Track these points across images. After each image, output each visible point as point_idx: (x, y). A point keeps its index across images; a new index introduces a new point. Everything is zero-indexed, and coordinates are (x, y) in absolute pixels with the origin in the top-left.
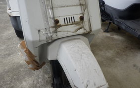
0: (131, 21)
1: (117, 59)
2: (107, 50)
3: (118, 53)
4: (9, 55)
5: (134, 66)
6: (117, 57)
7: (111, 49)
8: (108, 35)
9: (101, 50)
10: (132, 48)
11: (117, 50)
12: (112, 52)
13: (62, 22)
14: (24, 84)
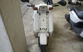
0: (78, 28)
1: (67, 42)
2: (65, 38)
3: (69, 40)
4: (31, 31)
5: (72, 46)
6: (67, 41)
7: (67, 38)
8: (71, 31)
9: (63, 37)
10: (77, 40)
11: (70, 39)
12: (67, 39)
13: (42, 29)
14: (33, 41)
